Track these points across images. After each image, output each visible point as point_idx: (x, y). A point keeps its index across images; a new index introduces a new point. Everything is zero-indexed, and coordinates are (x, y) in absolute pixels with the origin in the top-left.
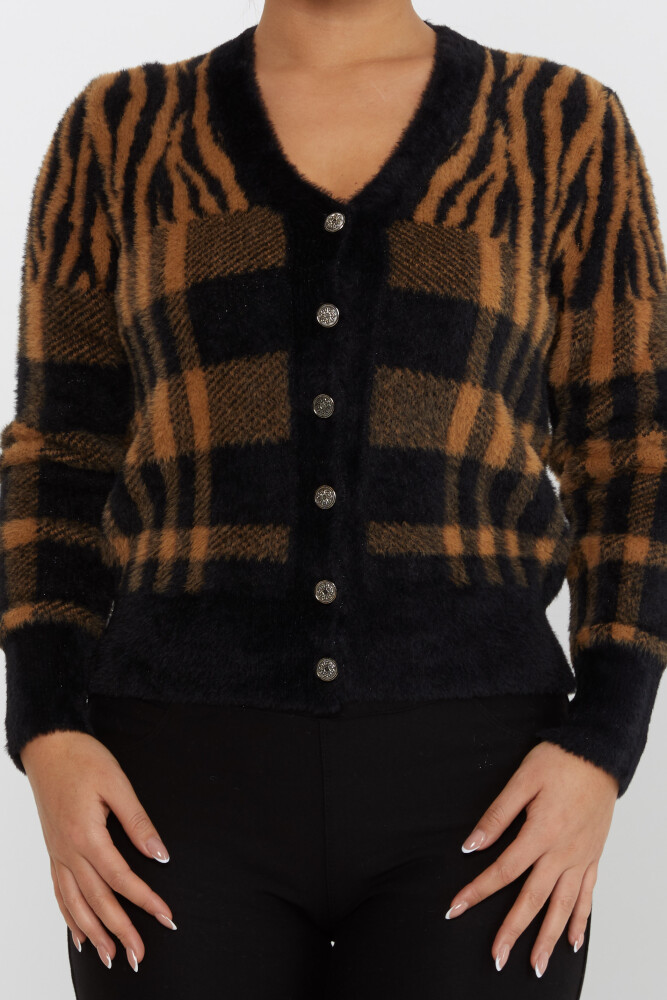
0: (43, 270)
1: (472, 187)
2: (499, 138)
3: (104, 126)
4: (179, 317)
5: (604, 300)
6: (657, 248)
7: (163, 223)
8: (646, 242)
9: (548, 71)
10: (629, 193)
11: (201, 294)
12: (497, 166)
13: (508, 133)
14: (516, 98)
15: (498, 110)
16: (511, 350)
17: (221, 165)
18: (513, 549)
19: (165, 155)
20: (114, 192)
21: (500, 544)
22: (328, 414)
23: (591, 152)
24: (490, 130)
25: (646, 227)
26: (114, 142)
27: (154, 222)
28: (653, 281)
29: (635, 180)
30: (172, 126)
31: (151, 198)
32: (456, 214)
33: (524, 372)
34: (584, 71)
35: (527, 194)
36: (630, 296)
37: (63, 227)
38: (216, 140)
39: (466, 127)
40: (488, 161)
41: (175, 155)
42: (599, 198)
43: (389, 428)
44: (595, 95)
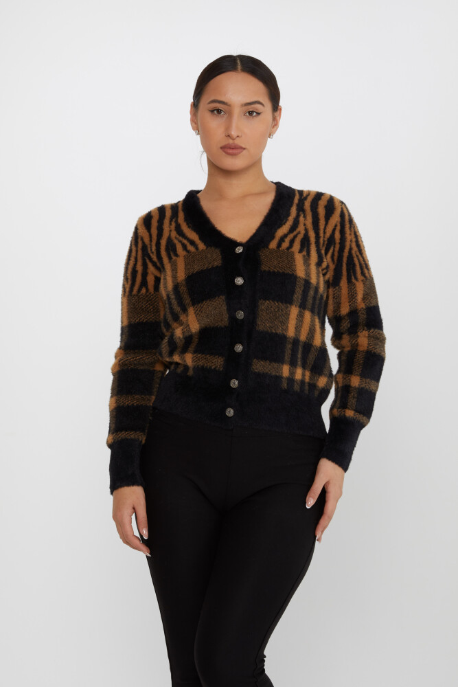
0: (127, 290)
1: (291, 236)
2: (301, 219)
3: (146, 231)
4: (183, 289)
5: (344, 283)
6: (364, 261)
7: (174, 258)
8: (359, 259)
9: (319, 196)
10: (351, 241)
11: (191, 279)
12: (301, 228)
13: (305, 217)
14: (307, 204)
15: (301, 209)
16: (312, 293)
17: (193, 236)
18: (307, 379)
19: (170, 235)
20: (152, 253)
21: (303, 375)
22: (242, 317)
23: (336, 226)
24: (298, 216)
25: (358, 254)
26: (151, 236)
27: (170, 258)
28: (363, 274)
29: (353, 236)
30: (171, 224)
31: (167, 250)
32: (285, 245)
33: (317, 302)
34: (333, 195)
35: (313, 239)
36: (354, 280)
37: (134, 272)
38: (189, 227)
39: (288, 214)
40: (297, 227)
41: (174, 234)
42: (340, 243)
43: (263, 324)
44: (337, 204)
